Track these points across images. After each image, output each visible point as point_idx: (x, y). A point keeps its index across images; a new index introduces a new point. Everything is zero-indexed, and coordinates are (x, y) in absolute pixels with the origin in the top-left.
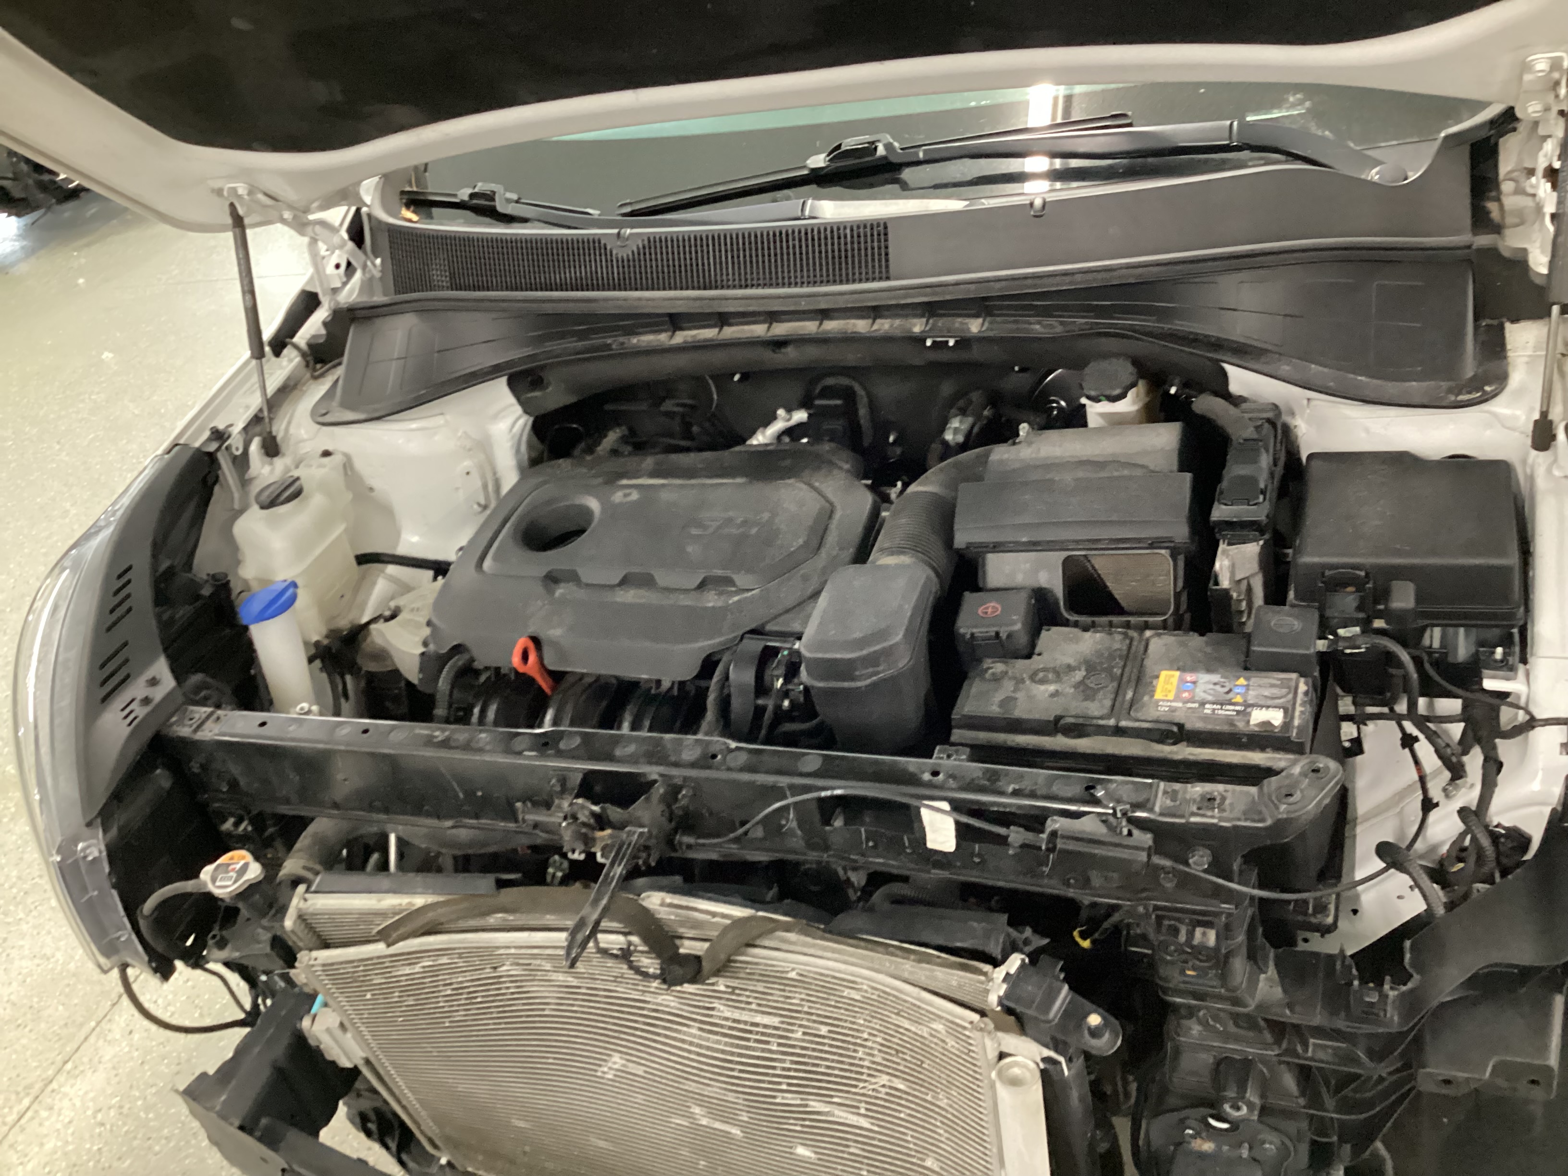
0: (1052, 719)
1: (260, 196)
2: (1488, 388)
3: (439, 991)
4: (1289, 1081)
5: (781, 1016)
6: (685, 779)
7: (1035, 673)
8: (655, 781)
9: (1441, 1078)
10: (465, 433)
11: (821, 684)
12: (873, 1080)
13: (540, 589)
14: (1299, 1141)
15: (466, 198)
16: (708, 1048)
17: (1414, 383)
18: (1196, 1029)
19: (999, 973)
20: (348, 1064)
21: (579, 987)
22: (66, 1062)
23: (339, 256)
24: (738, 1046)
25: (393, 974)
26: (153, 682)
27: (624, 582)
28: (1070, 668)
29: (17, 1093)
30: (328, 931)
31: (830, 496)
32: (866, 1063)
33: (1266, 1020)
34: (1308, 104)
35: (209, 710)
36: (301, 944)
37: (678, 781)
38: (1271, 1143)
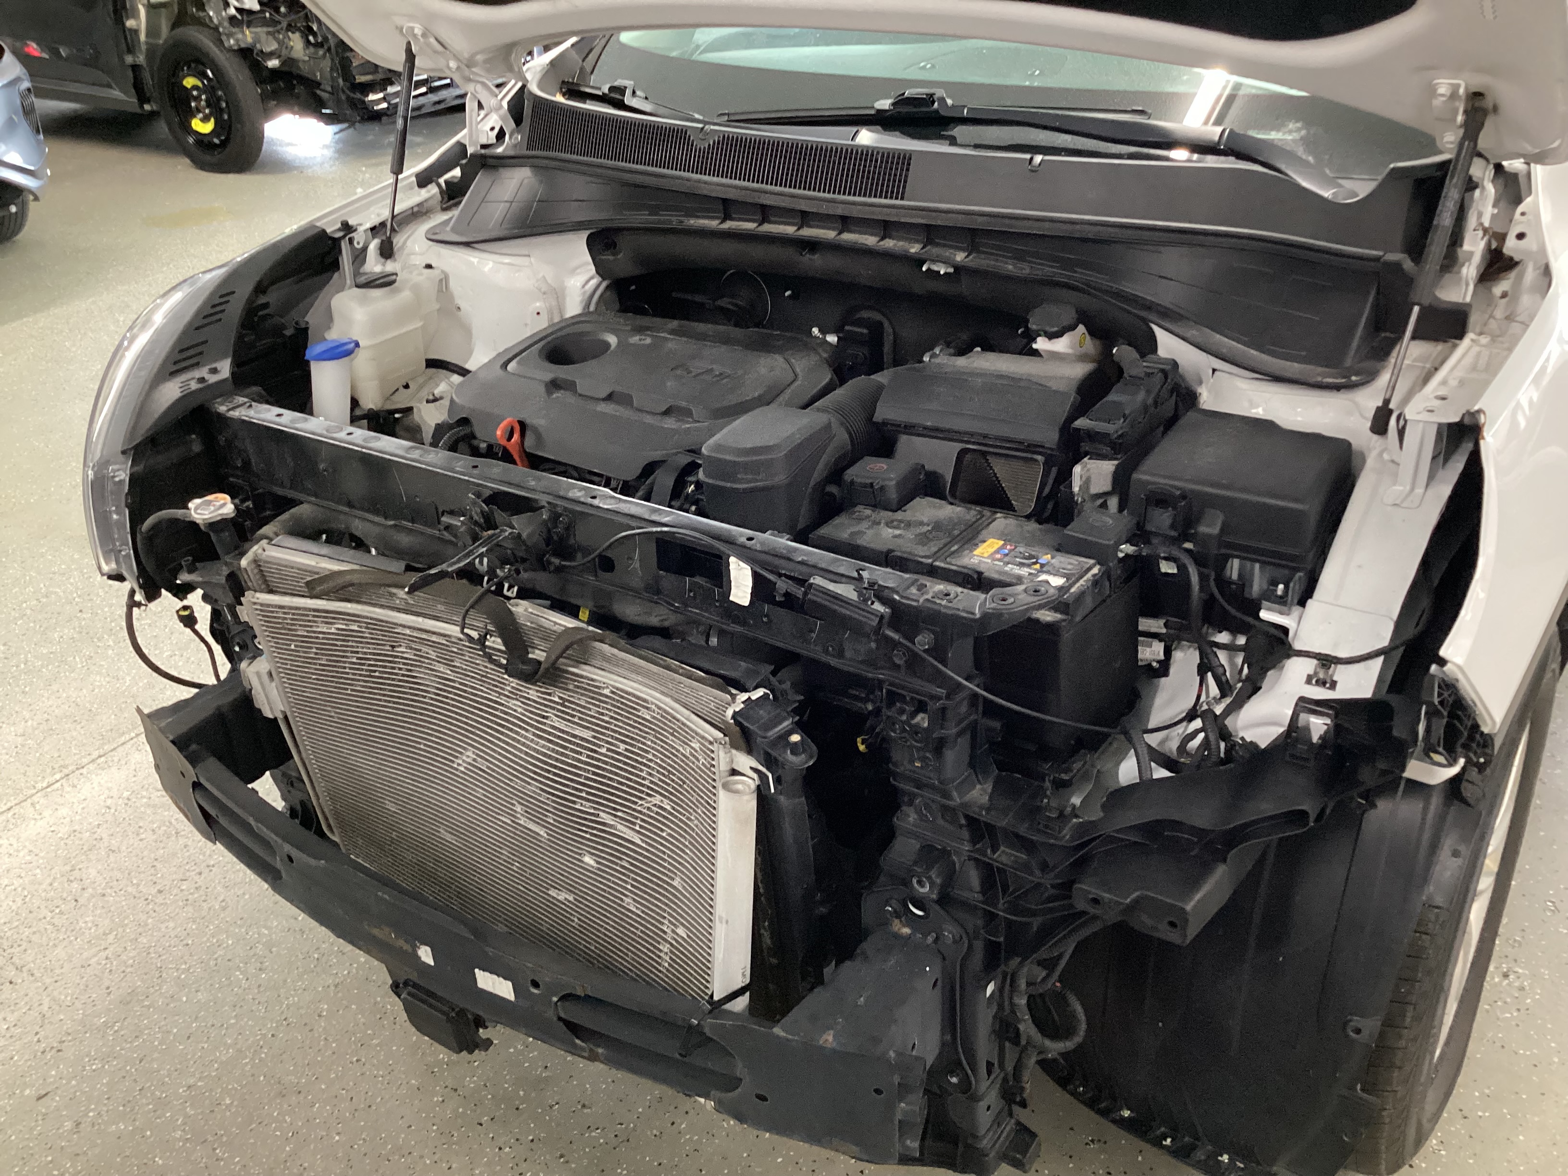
0: (885, 550)
1: (432, 40)
2: (1354, 378)
3: (347, 657)
4: (974, 878)
5: (594, 730)
6: (565, 509)
7: (892, 521)
8: (543, 507)
9: (1091, 896)
10: (544, 277)
11: (710, 481)
12: (649, 799)
13: (542, 389)
14: (975, 938)
15: (606, 91)
16: (535, 750)
17: (1296, 365)
18: (912, 817)
19: (744, 696)
20: (271, 716)
21: (454, 681)
22: (100, 756)
23: (496, 121)
24: (557, 752)
25: (314, 629)
26: (214, 371)
27: (610, 398)
28: (922, 524)
29: (53, 769)
30: (273, 580)
31: (798, 370)
32: (646, 783)
33: (967, 817)
34: (1303, 132)
35: (246, 400)
36: (250, 584)
37: (559, 510)
38: (950, 932)
